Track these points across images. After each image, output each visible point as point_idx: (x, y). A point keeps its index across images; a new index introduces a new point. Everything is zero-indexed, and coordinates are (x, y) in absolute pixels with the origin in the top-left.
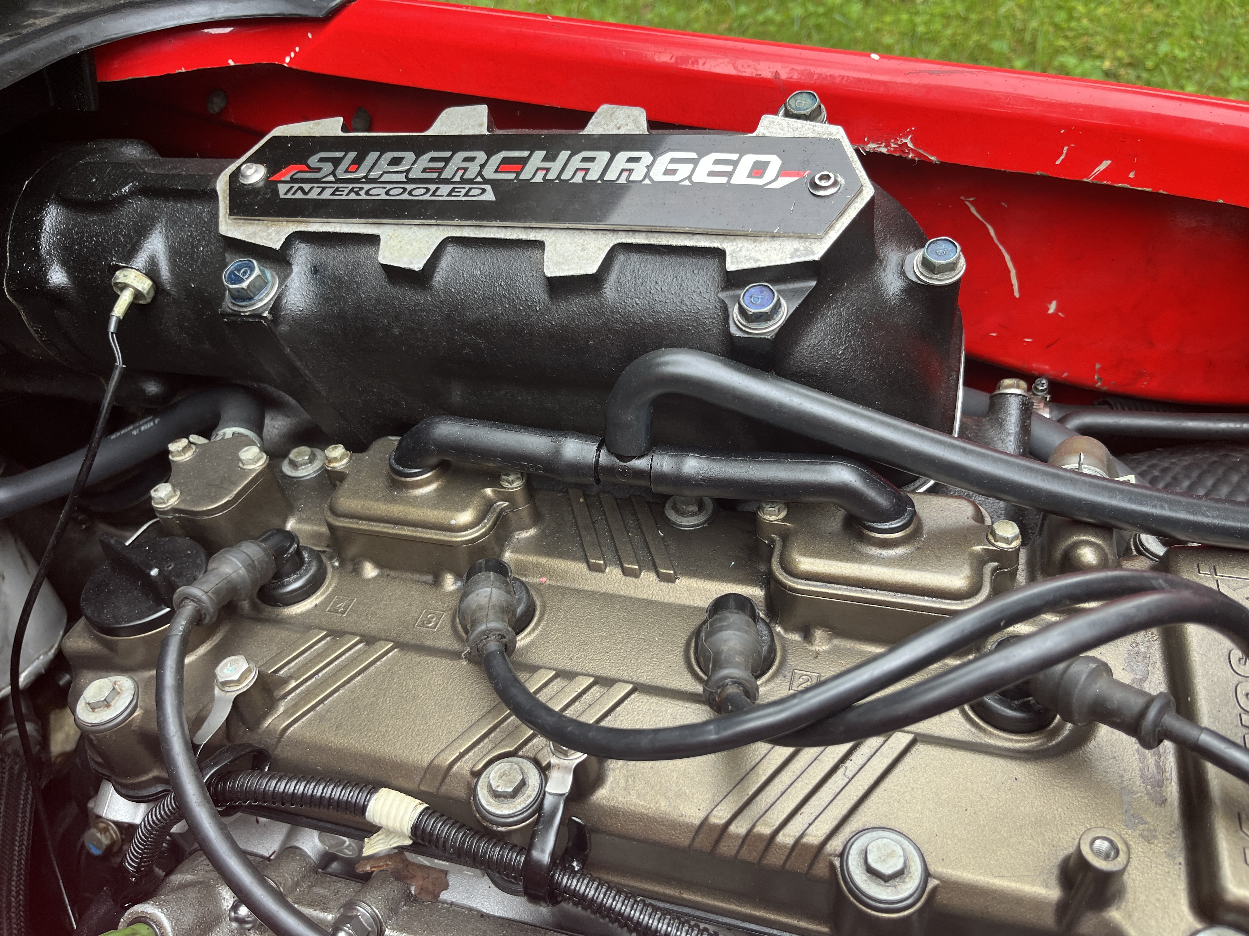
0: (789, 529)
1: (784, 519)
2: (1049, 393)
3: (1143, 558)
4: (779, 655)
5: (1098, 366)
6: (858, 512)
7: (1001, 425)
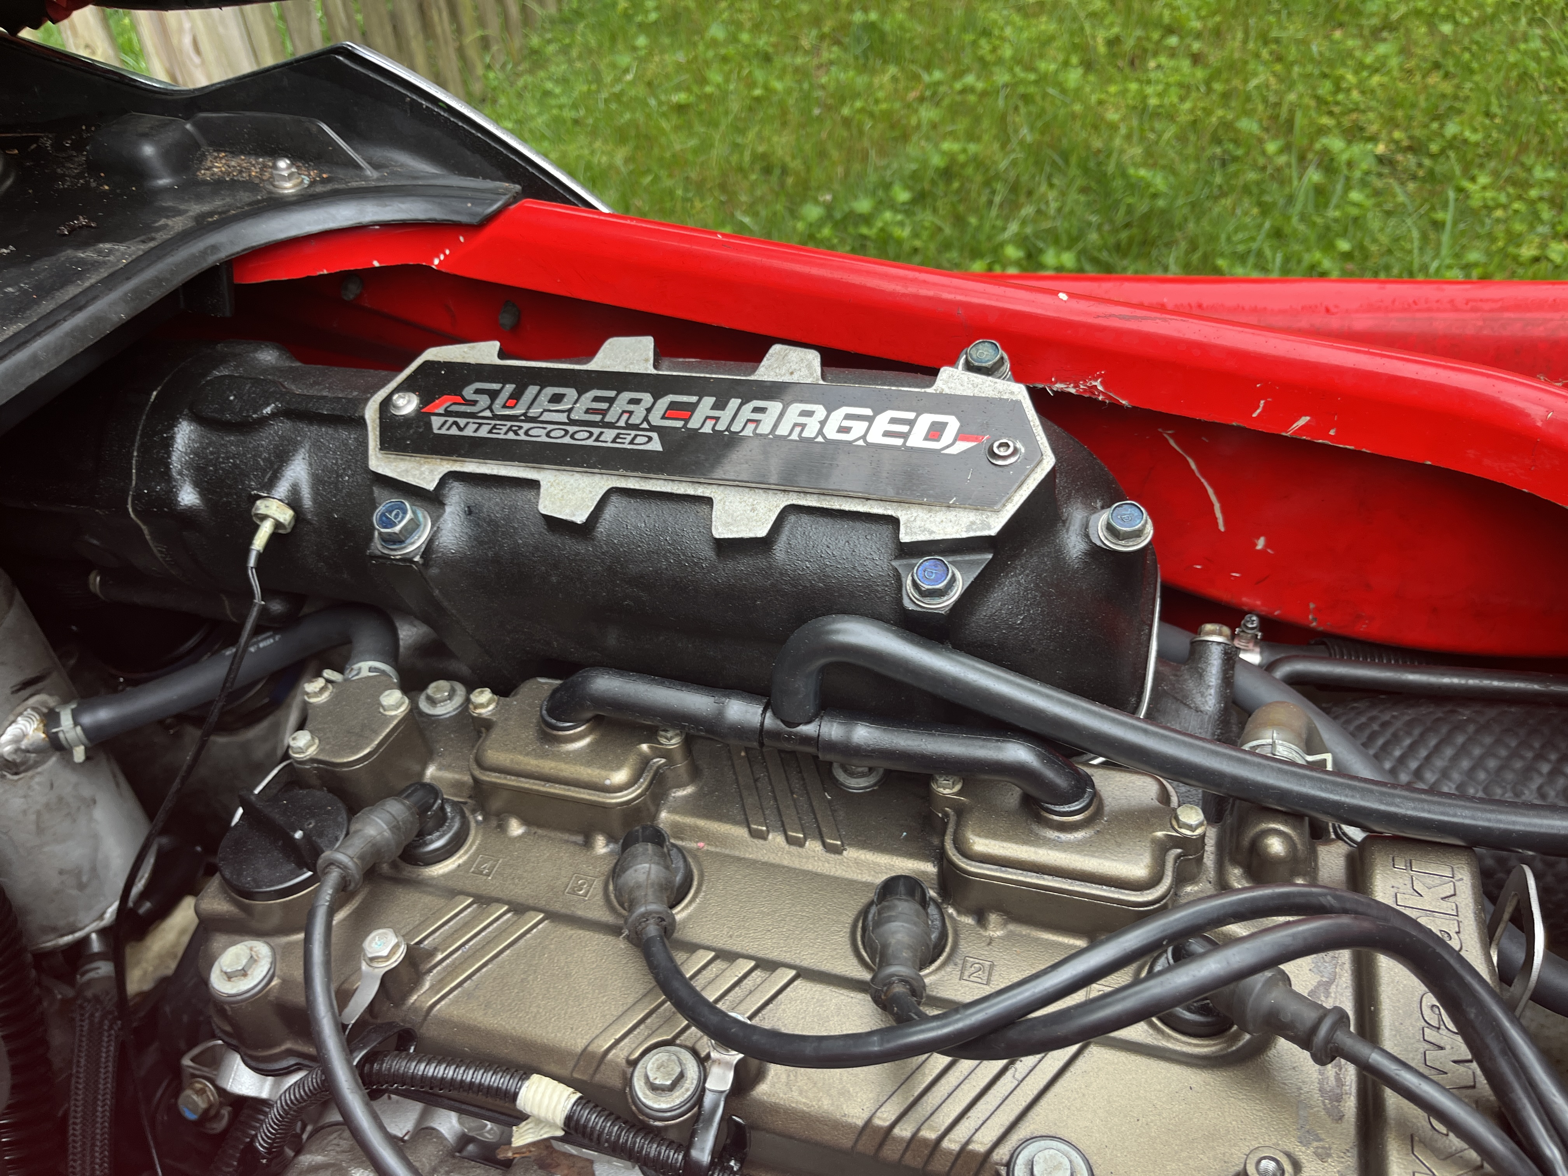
0: (963, 804)
1: (959, 793)
2: (1260, 631)
3: (1340, 843)
4: (950, 940)
5: (1312, 606)
6: (1034, 792)
7: (1200, 675)
